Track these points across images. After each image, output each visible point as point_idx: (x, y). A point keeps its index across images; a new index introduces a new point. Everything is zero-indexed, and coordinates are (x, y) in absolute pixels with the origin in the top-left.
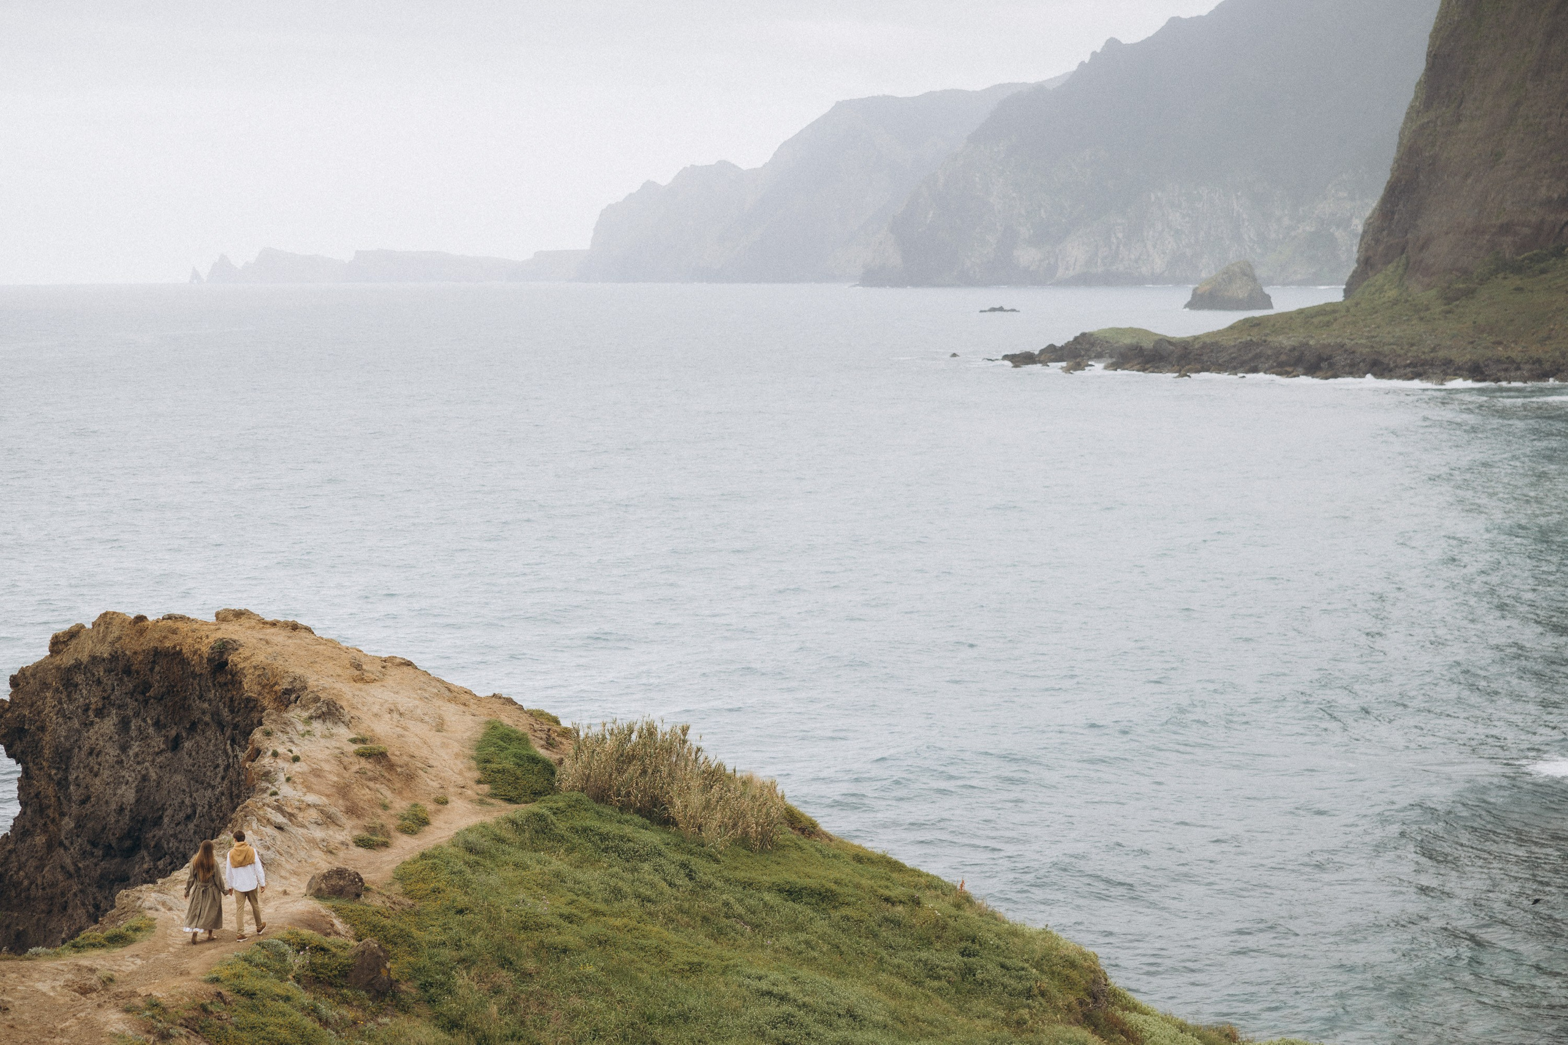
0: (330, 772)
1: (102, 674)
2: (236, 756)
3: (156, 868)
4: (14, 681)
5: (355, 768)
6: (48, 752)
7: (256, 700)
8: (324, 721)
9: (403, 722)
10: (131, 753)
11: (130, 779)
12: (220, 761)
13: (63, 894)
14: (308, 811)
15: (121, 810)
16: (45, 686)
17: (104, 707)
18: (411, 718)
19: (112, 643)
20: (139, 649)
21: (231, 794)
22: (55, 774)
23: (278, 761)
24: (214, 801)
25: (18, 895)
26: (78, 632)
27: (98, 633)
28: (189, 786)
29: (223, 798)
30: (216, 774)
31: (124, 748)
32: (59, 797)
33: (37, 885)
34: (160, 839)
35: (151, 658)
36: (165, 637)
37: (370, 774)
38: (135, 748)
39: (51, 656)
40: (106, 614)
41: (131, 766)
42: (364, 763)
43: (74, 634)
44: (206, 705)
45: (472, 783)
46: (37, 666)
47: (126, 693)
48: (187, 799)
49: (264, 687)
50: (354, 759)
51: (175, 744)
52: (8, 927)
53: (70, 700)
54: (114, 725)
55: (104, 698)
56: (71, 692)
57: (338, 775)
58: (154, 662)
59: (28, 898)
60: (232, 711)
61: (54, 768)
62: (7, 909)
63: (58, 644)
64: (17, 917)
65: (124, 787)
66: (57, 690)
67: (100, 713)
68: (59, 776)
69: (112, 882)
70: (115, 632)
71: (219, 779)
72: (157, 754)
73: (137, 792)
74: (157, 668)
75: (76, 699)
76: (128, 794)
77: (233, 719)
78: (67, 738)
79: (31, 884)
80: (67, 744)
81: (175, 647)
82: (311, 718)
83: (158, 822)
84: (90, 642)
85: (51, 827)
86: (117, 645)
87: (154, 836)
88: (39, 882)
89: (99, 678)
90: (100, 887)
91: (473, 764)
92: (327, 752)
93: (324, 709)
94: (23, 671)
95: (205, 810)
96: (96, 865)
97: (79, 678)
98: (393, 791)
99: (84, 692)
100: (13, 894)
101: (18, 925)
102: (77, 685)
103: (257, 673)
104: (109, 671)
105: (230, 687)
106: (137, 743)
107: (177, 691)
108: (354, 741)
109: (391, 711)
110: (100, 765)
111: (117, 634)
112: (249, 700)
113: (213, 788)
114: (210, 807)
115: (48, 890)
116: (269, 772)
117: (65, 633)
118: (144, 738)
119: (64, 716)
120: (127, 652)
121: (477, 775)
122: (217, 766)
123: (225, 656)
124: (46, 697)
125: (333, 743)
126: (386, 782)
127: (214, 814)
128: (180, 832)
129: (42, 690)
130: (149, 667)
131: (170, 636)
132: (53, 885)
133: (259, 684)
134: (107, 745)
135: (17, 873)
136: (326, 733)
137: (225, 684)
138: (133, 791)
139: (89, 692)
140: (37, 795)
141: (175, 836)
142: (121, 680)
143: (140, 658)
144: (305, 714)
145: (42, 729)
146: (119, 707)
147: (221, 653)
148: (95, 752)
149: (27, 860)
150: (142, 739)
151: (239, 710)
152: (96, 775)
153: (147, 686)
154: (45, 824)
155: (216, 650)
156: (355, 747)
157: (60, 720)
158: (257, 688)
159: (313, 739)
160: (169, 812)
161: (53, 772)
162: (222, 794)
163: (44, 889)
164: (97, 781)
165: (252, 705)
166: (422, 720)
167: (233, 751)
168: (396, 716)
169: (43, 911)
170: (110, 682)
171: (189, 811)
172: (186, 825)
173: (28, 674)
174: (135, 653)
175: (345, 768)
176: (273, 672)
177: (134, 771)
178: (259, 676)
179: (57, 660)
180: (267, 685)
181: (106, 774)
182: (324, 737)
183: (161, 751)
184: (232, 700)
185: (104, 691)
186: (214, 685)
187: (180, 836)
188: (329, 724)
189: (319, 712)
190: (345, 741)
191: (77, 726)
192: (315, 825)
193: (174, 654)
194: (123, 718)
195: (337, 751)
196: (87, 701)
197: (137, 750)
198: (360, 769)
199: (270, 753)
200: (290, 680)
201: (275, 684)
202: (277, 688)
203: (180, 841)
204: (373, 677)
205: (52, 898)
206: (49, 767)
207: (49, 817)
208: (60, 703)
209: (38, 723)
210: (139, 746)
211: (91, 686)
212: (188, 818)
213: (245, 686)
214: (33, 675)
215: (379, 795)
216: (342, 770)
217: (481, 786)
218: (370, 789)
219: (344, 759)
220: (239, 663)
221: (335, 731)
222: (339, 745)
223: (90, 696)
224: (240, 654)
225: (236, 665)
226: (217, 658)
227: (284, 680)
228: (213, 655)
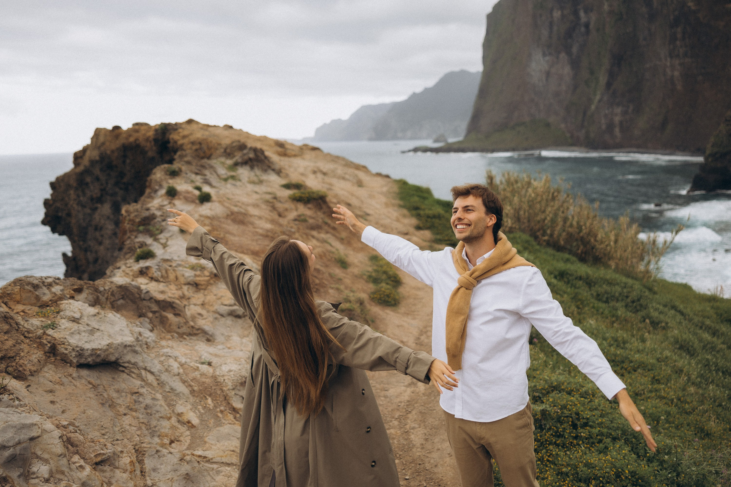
0: (260, 218)
1: (98, 172)
4: (53, 185)
5: (293, 215)
8: (252, 168)
9: (327, 179)
14: (214, 289)
16: (69, 187)
17: (102, 196)
18: (334, 176)
19: (99, 148)
20: (115, 148)
23: (177, 202)
26: (86, 149)
27: (93, 143)
31: (118, 223)
35: (122, 154)
37: (311, 221)
39: (74, 167)
40: (97, 130)
42: (303, 210)
43: (84, 150)
45: (412, 230)
46: (66, 175)
47: (114, 184)
50: (289, 205)
53: (84, 194)
54: (110, 208)
55: (102, 190)
56: (84, 188)
57: (272, 221)
58: (125, 156)
61: (82, 240)
63: (78, 159)
66: (76, 188)
67: (100, 200)
68: (84, 246)
74: (128, 161)
75: (86, 193)
78: (84, 220)
80: (85, 224)
81: (135, 140)
82: (236, 164)
84: (89, 151)
86: (102, 149)
89: (98, 176)
91: (405, 211)
92: (256, 196)
93: (252, 155)
94: (58, 179)
97: (88, 179)
98: (342, 240)
99: (91, 187)
102: (87, 184)
103: (194, 147)
104: (100, 168)
108: (287, 186)
109: (314, 172)
110: (103, 236)
116: (153, 217)
117: (80, 152)
119: (81, 205)
120: (108, 152)
121: (414, 221)
123: (166, 137)
124: (70, 194)
125: (263, 189)
126: (332, 231)
129: (68, 189)
130: (122, 160)
134: (108, 222)
136: (255, 179)
139: (93, 187)
142: (109, 174)
143: (116, 154)
144: (229, 162)
145: (69, 215)
146: (112, 195)
147: (163, 133)
148: (99, 228)
152: (101, 244)
155: (159, 132)
156: (288, 193)
157: (79, 208)
159: (238, 183)
161: (81, 243)
164: (102, 248)
166: (344, 178)
168: (320, 176)
170: (104, 178)
173: (61, 180)
174: (113, 151)
175: (280, 215)
178: (196, 150)
179: (77, 169)
181: (107, 242)
182: (253, 182)
185: (102, 185)
188: (258, 172)
189: (246, 157)
190: (277, 186)
191: (89, 211)
192: (229, 321)
195: (268, 197)
198: (299, 216)
199: (163, 192)
204: (293, 153)
208: (78, 197)
209: (67, 211)
211: (94, 183)
214: (63, 181)
215: (329, 248)
216: (276, 217)
217: (422, 232)
218: (318, 240)
219: (278, 205)
220: (178, 140)
221: (264, 177)
222: (269, 190)
223: (94, 190)
224: (179, 133)
225: (176, 142)
226: (160, 138)
227: (218, 151)
228: (157, 136)
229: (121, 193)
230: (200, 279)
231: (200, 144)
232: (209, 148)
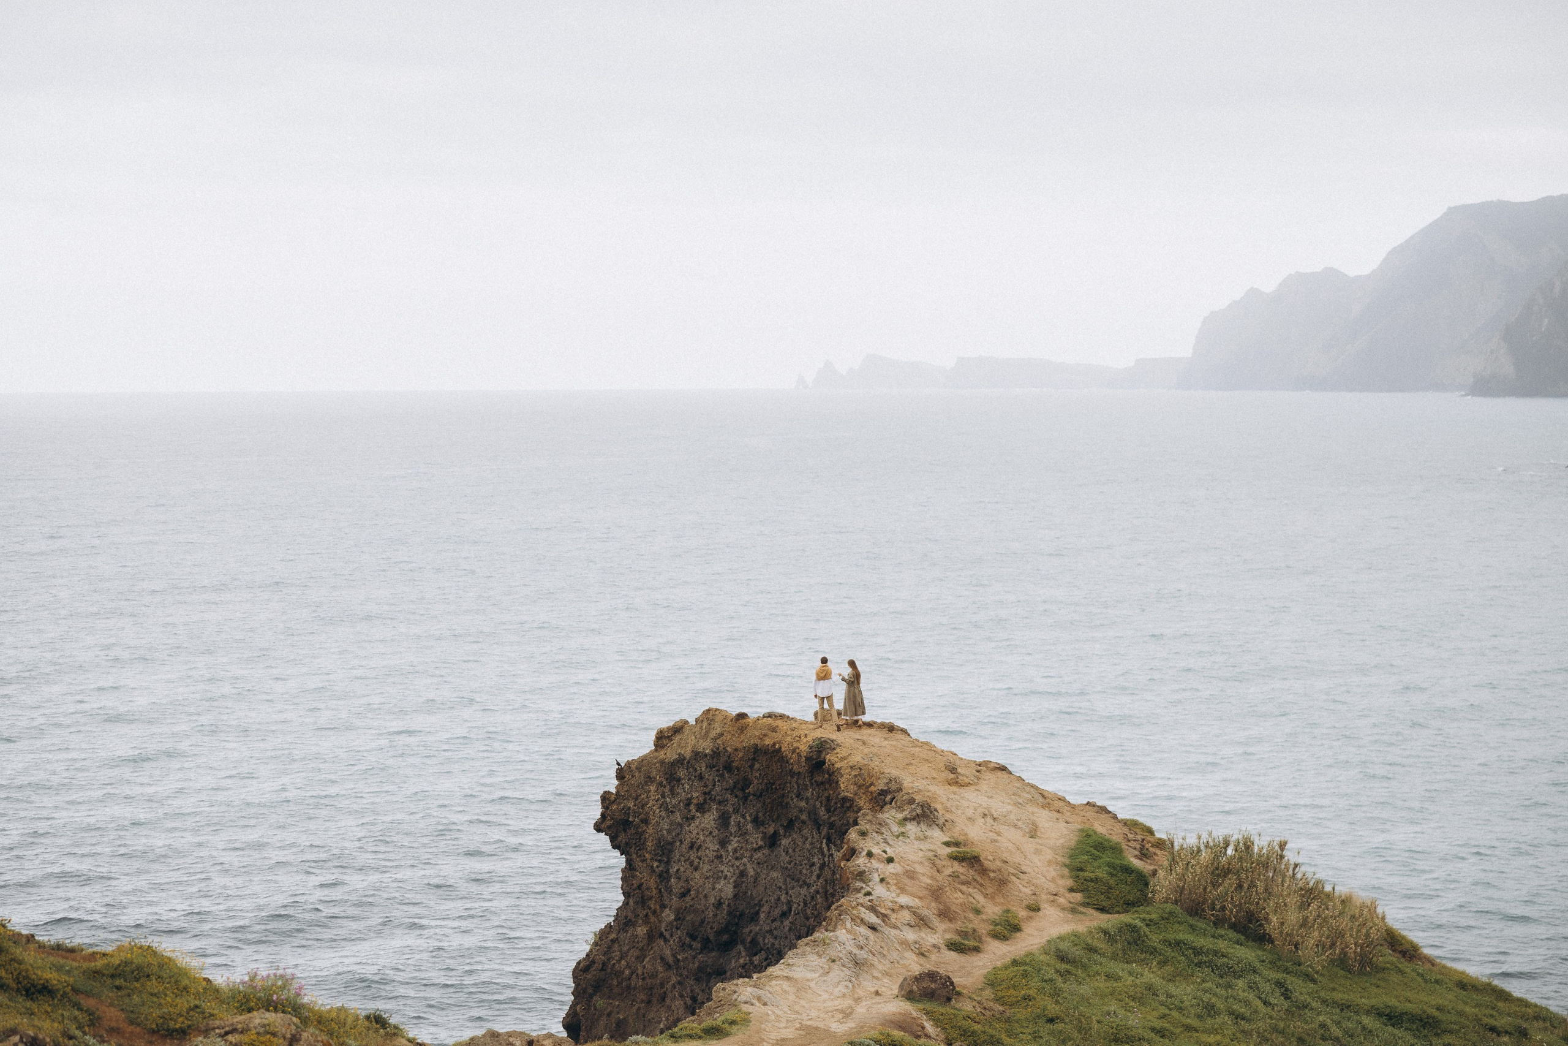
0: (924, 875)
1: (703, 769)
2: (832, 855)
3: (752, 963)
4: (621, 774)
5: (948, 871)
6: (650, 844)
7: (852, 801)
8: (918, 823)
9: (997, 826)
10: (730, 848)
11: (728, 874)
12: (816, 860)
13: (662, 985)
14: (901, 913)
15: (719, 904)
17: (705, 802)
18: (1005, 823)
19: (715, 739)
20: (739, 746)
21: (826, 891)
22: (658, 867)
23: (873, 861)
24: (809, 899)
25: (619, 984)
26: (682, 727)
27: (701, 728)
28: (785, 883)
29: (818, 896)
30: (812, 872)
31: (723, 843)
32: (660, 890)
33: (637, 974)
34: (757, 934)
35: (751, 756)
36: (765, 735)
37: (962, 877)
38: (734, 843)
39: (656, 750)
40: (708, 711)
41: (730, 861)
42: (957, 867)
43: (678, 729)
44: (803, 804)
45: (1062, 891)
46: (642, 760)
47: (727, 789)
48: (783, 896)
49: (860, 787)
50: (947, 862)
51: (772, 841)
52: (609, 1015)
53: (673, 794)
54: (714, 820)
55: (705, 793)
56: (674, 786)
57: (932, 878)
58: (754, 759)
59: (629, 987)
60: (828, 810)
61: (656, 860)
62: (609, 997)
63: (663, 738)
64: (619, 1005)
65: (723, 882)
66: (661, 784)
67: (701, 808)
68: (660, 869)
69: (709, 975)
71: (814, 878)
72: (755, 850)
73: (735, 887)
74: (757, 766)
75: (678, 794)
76: (727, 890)
77: (829, 818)
78: (669, 831)
79: (632, 973)
80: (669, 838)
81: (774, 744)
82: (905, 819)
83: (754, 918)
84: (693, 737)
85: (653, 919)
86: (719, 742)
87: (751, 931)
88: (640, 972)
89: (701, 774)
90: (698, 980)
91: (1066, 871)
92: (921, 854)
93: (919, 811)
94: (629, 764)
95: (800, 908)
96: (694, 957)
97: (682, 773)
98: (986, 896)
99: (687, 786)
100: (615, 982)
101: (618, 1013)
102: (679, 780)
103: (853, 773)
104: (711, 767)
105: (827, 786)
106: (737, 839)
107: (776, 788)
108: (947, 844)
109: (985, 815)
110: (700, 859)
111: (718, 731)
112: (845, 799)
113: (809, 886)
114: (805, 904)
115: (649, 981)
116: (864, 872)
117: (669, 728)
118: (743, 834)
119: (667, 809)
120: (728, 749)
121: (1069, 883)
122: (813, 864)
123: (823, 756)
124: (650, 791)
125: (925, 846)
126: (979, 887)
127: (809, 912)
128: (776, 929)
129: (646, 783)
130: (749, 764)
131: (770, 734)
132: (653, 975)
133: (856, 784)
134: (708, 840)
135: (619, 961)
136: (921, 834)
137: (822, 783)
138: (731, 886)
139: (691, 787)
140: (640, 886)
141: (770, 932)
142: (722, 776)
143: (741, 754)
144: (900, 816)
145: (646, 821)
146: (720, 803)
147: (820, 752)
148: (696, 846)
149: (629, 950)
150: (741, 834)
151: (835, 810)
152: (696, 869)
153: (747, 782)
154: (647, 915)
155: (814, 749)
156: (949, 850)
157: (663, 814)
158: (853, 788)
159: (908, 840)
160: (765, 908)
161: (656, 864)
162: (817, 892)
163: (644, 979)
164: (697, 875)
165: (848, 804)
166: (1015, 826)
167: (829, 850)
168: (989, 820)
169: (642, 1001)
170: (711, 778)
171: (785, 908)
172: (782, 922)
173: (633, 767)
174: (736, 750)
175: (938, 871)
176: (869, 773)
177: (732, 866)
178: (855, 776)
179: (661, 755)
180: (863, 785)
181: (706, 867)
182: (918, 839)
183: (759, 848)
184: (828, 799)
185: (706, 786)
186: (812, 784)
187: (775, 933)
188: (923, 827)
189: (914, 814)
190: (939, 843)
191: (679, 820)
192: (907, 927)
193: (773, 752)
194: (723, 814)
195: (931, 854)
196: (689, 796)
197: (736, 845)
198: (953, 872)
199: (864, 853)
200: (885, 781)
201: (871, 784)
202: (872, 788)
203: (776, 938)
204: (967, 781)
205: (651, 988)
206: (652, 859)
207: (650, 908)
208: (663, 796)
209: (642, 816)
210: (738, 842)
211: (693, 781)
212: (784, 915)
213: (842, 785)
214: (638, 769)
215: (971, 899)
216: (935, 873)
217: (1074, 894)
218: (963, 893)
219: (938, 862)
220: (837, 762)
221: (929, 833)
222: (932, 847)
223: (692, 790)
224: (837, 753)
225: (833, 765)
226: (815, 757)
227: (879, 781)
228: (811, 754)
229: (733, 800)
230: (896, 908)
232: (870, 776)
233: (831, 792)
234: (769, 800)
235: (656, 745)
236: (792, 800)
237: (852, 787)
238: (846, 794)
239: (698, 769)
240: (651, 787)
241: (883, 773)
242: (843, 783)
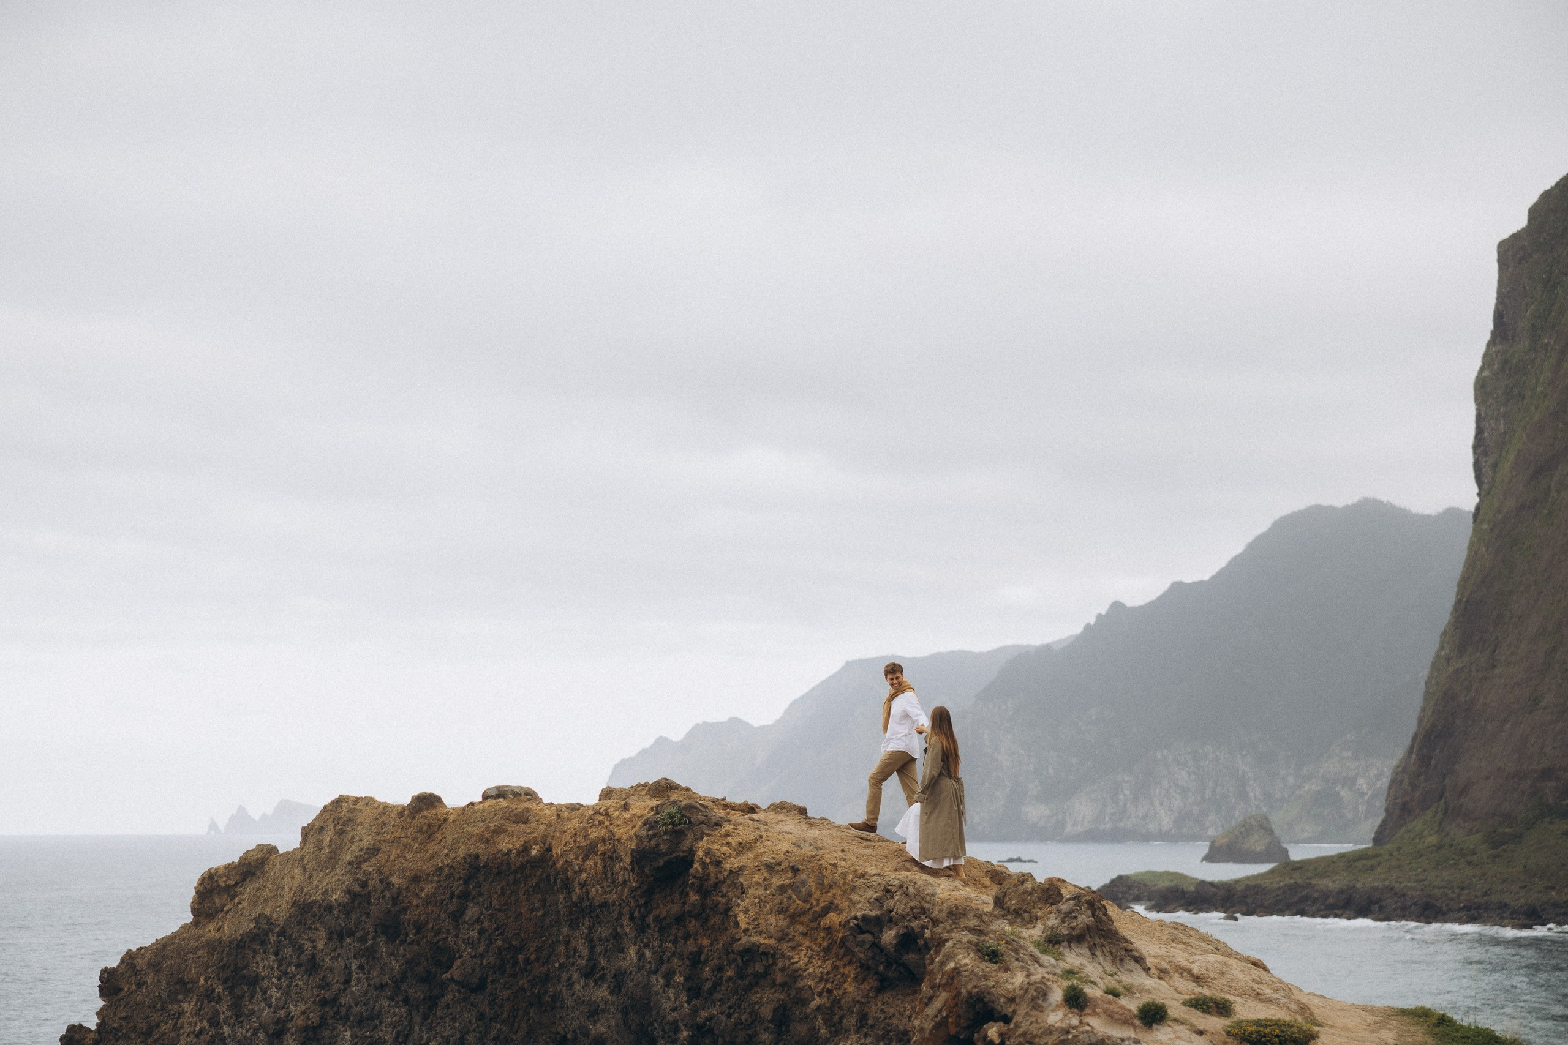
1: (320, 945)
4: (109, 983)
7: (769, 955)
16: (182, 986)
19: (356, 864)
20: (427, 868)
26: (262, 861)
27: (319, 846)
35: (458, 887)
36: (499, 834)
39: (196, 923)
40: (339, 802)
44: (602, 993)
46: (163, 947)
47: (382, 987)
49: (794, 918)
55: (324, 1003)
56: (243, 996)
58: (465, 896)
60: (694, 991)
63: (212, 896)
66: (209, 995)
70: (365, 838)
74: (472, 912)
75: (252, 1013)
77: (695, 1012)
81: (526, 849)
82: (1053, 940)
84: (297, 871)
86: (367, 868)
89: (313, 956)
94: (130, 959)
97: (262, 964)
99: (274, 993)
102: (255, 980)
103: (776, 881)
104: (338, 936)
105: (692, 925)
107: (527, 961)
108: (1201, 1007)
111: (367, 840)
112: (751, 953)
117: (230, 868)
120: (395, 880)
123: (686, 844)
124: (181, 1014)
129: (173, 998)
130: (452, 908)
131: (511, 827)
133: (782, 911)
137: (680, 919)
139: (287, 993)
142: (371, 953)
143: (428, 889)
144: (1035, 936)
147: (678, 834)
151: (716, 986)
153: (443, 957)
155: (660, 828)
158: (776, 922)
165: (759, 967)
170: (341, 963)
173: (141, 963)
174: (416, 879)
176: (821, 878)
178: (782, 889)
179: (211, 931)
180: (804, 912)
184: (696, 960)
185: (326, 985)
186: (642, 928)
189: (1074, 923)
193: (522, 867)
196: (282, 1013)
200: (871, 894)
201: (830, 908)
202: (832, 918)
208: (214, 1022)
211: (293, 977)
213: (741, 917)
214: (154, 967)
220: (726, 857)
224: (727, 835)
225: (718, 863)
226: (663, 848)
227: (855, 897)
228: (654, 842)
231: (795, 870)
232: (824, 887)
233: (706, 942)
234: (506, 994)
235: (194, 911)
236: (570, 985)
237: (772, 919)
238: (754, 939)
239: (308, 945)
240: (185, 1006)
241: (863, 875)
242: (746, 911)
